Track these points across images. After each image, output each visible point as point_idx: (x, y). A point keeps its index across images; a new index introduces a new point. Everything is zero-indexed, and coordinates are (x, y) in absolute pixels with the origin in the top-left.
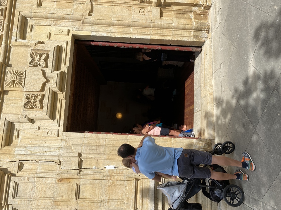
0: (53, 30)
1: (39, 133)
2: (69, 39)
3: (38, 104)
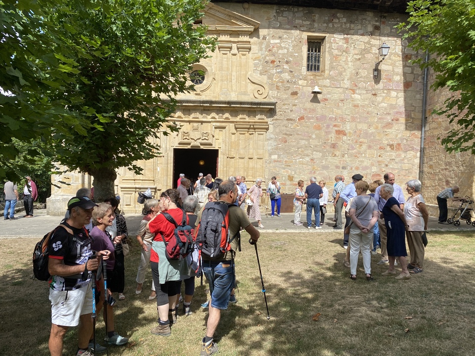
0: (220, 141)
1: (172, 138)
2: (216, 148)
3: (185, 137)
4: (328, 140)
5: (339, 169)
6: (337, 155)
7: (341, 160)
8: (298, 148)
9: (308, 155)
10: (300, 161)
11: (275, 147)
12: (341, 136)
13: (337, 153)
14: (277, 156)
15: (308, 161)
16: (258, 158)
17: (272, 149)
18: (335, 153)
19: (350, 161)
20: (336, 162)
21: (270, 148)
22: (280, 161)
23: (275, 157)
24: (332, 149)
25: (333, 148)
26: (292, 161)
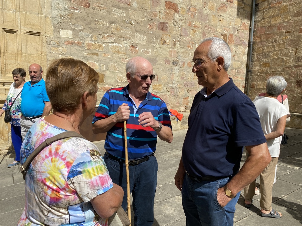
4: (155, 15)
5: (169, 64)
6: (167, 42)
7: (171, 51)
8: (111, 23)
9: (126, 38)
10: (114, 47)
11: (67, 13)
12: (172, 13)
13: (168, 39)
14: (70, 32)
15: (126, 48)
16: (29, 33)
17: (61, 16)
18: (165, 39)
19: (183, 53)
20: (166, 53)
21: (55, 13)
22: (78, 44)
23: (66, 34)
24: (161, 32)
25: (163, 29)
26: (101, 46)
